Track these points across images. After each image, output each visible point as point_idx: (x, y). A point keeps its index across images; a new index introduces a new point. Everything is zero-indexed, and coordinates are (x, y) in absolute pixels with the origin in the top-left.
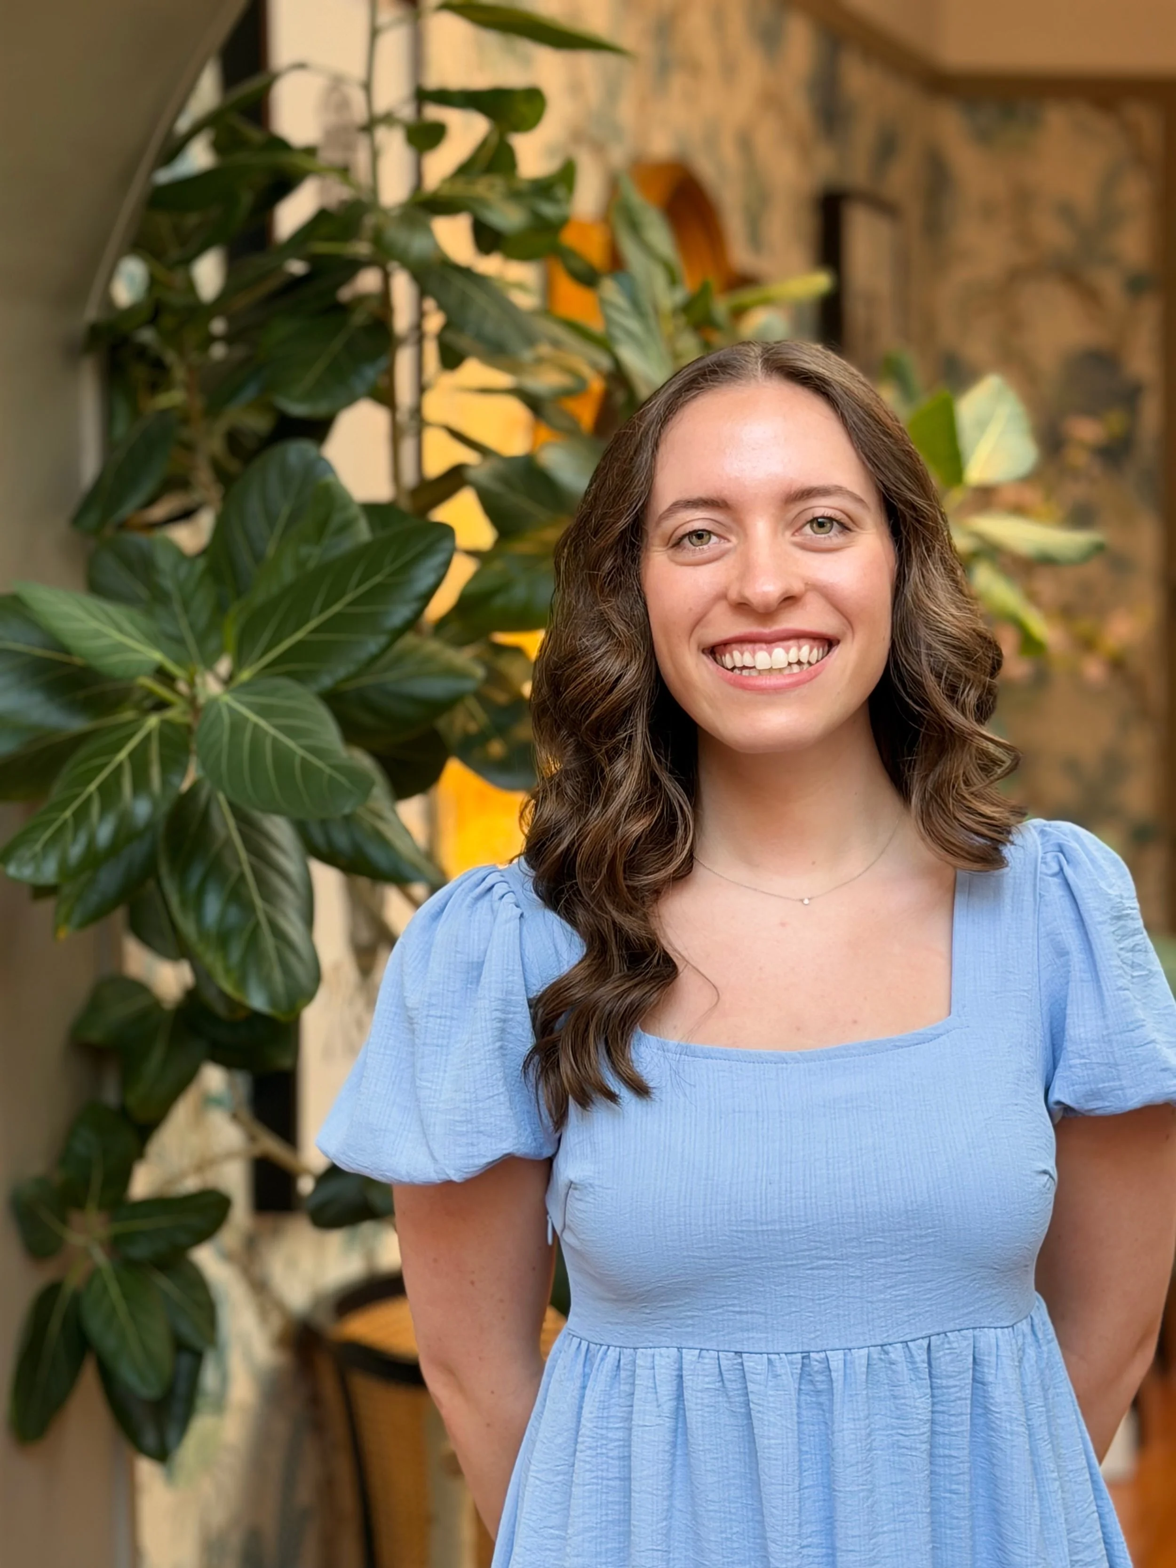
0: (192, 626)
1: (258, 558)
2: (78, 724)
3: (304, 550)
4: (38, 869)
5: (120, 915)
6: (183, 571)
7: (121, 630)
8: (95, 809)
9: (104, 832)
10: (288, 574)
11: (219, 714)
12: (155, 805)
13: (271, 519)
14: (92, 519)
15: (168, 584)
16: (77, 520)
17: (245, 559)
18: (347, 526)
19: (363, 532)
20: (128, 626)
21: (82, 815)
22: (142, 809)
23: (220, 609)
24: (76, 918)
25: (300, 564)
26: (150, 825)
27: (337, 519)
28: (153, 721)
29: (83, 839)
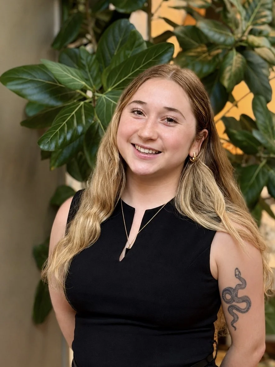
0: (91, 76)
1: (112, 55)
2: (59, 104)
3: (127, 52)
4: (49, 147)
5: (64, 167)
6: (90, 58)
7: (72, 75)
8: (66, 129)
9: (69, 136)
10: (122, 60)
11: (103, 101)
12: (84, 128)
13: (116, 42)
14: (58, 45)
15: (84, 62)
16: (53, 45)
17: (108, 55)
18: (141, 44)
19: (145, 47)
20: (74, 74)
21: (62, 130)
22: (80, 129)
23: (100, 70)
24: (57, 164)
25: (125, 56)
26: (82, 134)
27: (137, 43)
28: (82, 103)
29: (62, 137)
